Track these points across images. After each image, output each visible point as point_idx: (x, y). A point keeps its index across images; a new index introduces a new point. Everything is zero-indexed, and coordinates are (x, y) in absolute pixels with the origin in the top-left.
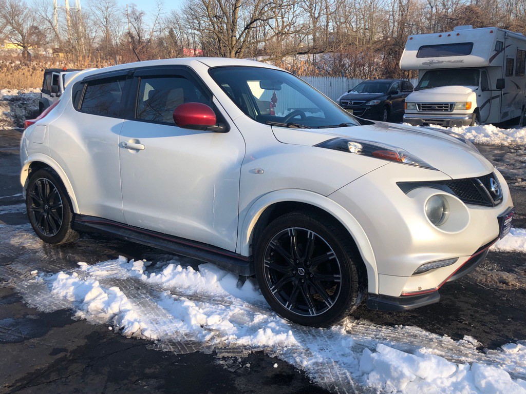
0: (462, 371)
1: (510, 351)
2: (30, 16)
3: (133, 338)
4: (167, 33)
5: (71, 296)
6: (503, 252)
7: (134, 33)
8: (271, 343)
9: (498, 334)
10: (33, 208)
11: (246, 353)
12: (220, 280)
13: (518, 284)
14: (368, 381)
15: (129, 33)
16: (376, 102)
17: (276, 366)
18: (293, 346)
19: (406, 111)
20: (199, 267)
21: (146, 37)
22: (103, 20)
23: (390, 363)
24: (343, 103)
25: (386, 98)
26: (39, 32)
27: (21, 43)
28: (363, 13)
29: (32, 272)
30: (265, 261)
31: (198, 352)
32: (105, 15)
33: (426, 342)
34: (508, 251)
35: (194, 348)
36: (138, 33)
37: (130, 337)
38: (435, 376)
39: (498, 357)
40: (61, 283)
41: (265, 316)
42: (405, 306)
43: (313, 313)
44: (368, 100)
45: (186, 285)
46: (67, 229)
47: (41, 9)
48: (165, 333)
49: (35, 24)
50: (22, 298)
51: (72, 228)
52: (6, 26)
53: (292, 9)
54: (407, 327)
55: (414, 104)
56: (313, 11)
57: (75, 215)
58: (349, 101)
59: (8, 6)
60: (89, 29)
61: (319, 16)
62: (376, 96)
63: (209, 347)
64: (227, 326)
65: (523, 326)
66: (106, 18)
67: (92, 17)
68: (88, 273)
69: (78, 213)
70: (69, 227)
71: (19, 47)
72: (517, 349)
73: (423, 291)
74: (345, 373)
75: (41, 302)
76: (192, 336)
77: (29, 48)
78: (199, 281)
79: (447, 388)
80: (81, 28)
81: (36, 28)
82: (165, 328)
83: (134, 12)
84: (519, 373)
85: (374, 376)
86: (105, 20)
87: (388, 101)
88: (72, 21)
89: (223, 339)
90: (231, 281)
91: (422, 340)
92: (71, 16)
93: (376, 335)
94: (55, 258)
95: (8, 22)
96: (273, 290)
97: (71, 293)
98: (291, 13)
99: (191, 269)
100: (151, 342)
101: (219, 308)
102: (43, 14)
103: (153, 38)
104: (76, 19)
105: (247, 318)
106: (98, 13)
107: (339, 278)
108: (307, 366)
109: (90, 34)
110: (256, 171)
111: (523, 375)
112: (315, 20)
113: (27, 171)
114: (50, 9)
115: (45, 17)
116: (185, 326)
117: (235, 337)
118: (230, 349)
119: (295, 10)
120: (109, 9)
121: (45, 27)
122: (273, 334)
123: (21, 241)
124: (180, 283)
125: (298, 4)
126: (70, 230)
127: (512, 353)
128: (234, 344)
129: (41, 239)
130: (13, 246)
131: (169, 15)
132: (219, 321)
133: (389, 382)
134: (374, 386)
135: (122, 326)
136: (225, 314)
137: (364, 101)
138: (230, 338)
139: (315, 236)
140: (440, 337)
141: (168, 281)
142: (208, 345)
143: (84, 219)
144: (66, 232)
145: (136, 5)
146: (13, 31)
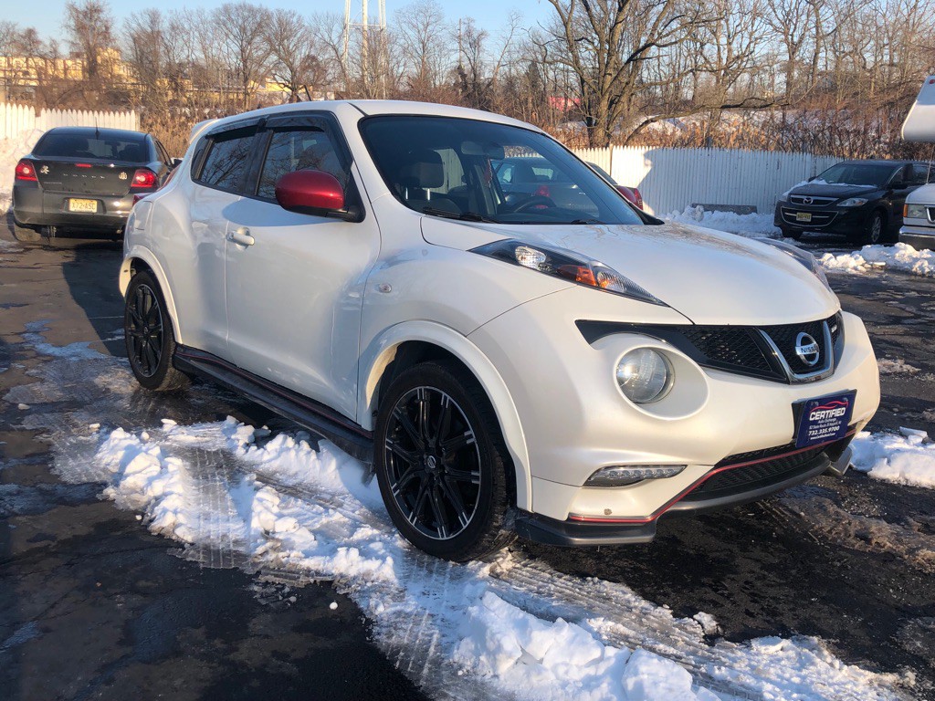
0: (609, 658)
1: (762, 649)
2: (307, 39)
3: (160, 536)
4: (523, 69)
5: (116, 465)
6: (913, 488)
7: (467, 67)
8: (352, 572)
9: (769, 618)
10: (132, 331)
11: (303, 580)
12: (339, 467)
13: (888, 544)
14: (456, 651)
15: (459, 68)
16: (857, 201)
17: (334, 606)
18: (384, 582)
19: (905, 221)
20: (319, 443)
21: (486, 75)
22: (418, 46)
23: (489, 624)
24: (794, 200)
25: (880, 195)
26: (318, 65)
27: (289, 82)
28: (890, 34)
29: (91, 426)
30: (387, 440)
31: (236, 569)
32: (423, 36)
33: (617, 611)
34: (924, 485)
35: (233, 563)
36: (473, 68)
37: (156, 534)
38: (559, 660)
39: (730, 654)
40: (112, 444)
41: (376, 532)
42: (577, 539)
43: (443, 536)
44: (843, 197)
45: (292, 471)
46: (167, 367)
47: (323, 29)
48: (207, 535)
49: (313, 53)
50: (53, 459)
51: (174, 366)
52: (269, 54)
53: (750, 27)
54: (605, 582)
55: (922, 207)
56: (791, 31)
57: (177, 344)
58: (805, 198)
59: (275, 22)
60: (395, 61)
61: (800, 42)
62: (859, 190)
63: (255, 564)
64: (304, 538)
65: (831, 613)
66: (423, 43)
67: (402, 41)
68: (166, 437)
69: (181, 342)
70: (170, 364)
71: (286, 89)
72: (778, 647)
73: (616, 518)
74: (431, 635)
75: (71, 469)
76: (242, 545)
77: (300, 91)
78: (311, 466)
79: (572, 682)
80: (382, 60)
81: (314, 58)
82: (212, 527)
83: (469, 33)
84: (742, 686)
85: (467, 644)
86: (421, 45)
87: (885, 201)
88: (370, 47)
89: (281, 554)
90: (355, 471)
91: (615, 606)
92: (368, 40)
93: (540, 587)
94: (139, 408)
95: (273, 49)
96: (395, 489)
97: (118, 461)
98: (746, 35)
99: (305, 446)
100: (180, 545)
101: (314, 510)
102: (326, 37)
103: (498, 77)
104: (375, 44)
105: (345, 531)
106: (412, 34)
107: (477, 478)
108: (381, 614)
109: (395, 69)
110: (382, 287)
111: (746, 688)
112: (793, 48)
113: (129, 273)
114: (337, 28)
115: (327, 40)
116: (244, 529)
117: (301, 554)
118: (285, 571)
119: (754, 28)
120: (430, 28)
121: (327, 56)
122: (360, 558)
123: (110, 380)
124: (285, 467)
125: (762, 18)
126: (171, 370)
127: (763, 651)
128: (294, 565)
129: (138, 380)
130: (96, 386)
131: (526, 38)
132: (295, 527)
133: (483, 658)
134: (461, 662)
135: (153, 516)
136: (316, 519)
137: (835, 199)
138: (292, 555)
139: (451, 404)
140: (652, 608)
141: (269, 461)
142: (257, 560)
143: (188, 353)
144: (165, 371)
145: (473, 21)
146: (280, 63)
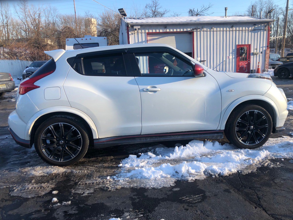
30: (236, 128)
35: (254, 167)
43: (257, 142)
57: (93, 140)
69: (97, 138)
96: (240, 139)
110: (230, 91)
139: (258, 112)
141: (181, 154)
143: (102, 140)
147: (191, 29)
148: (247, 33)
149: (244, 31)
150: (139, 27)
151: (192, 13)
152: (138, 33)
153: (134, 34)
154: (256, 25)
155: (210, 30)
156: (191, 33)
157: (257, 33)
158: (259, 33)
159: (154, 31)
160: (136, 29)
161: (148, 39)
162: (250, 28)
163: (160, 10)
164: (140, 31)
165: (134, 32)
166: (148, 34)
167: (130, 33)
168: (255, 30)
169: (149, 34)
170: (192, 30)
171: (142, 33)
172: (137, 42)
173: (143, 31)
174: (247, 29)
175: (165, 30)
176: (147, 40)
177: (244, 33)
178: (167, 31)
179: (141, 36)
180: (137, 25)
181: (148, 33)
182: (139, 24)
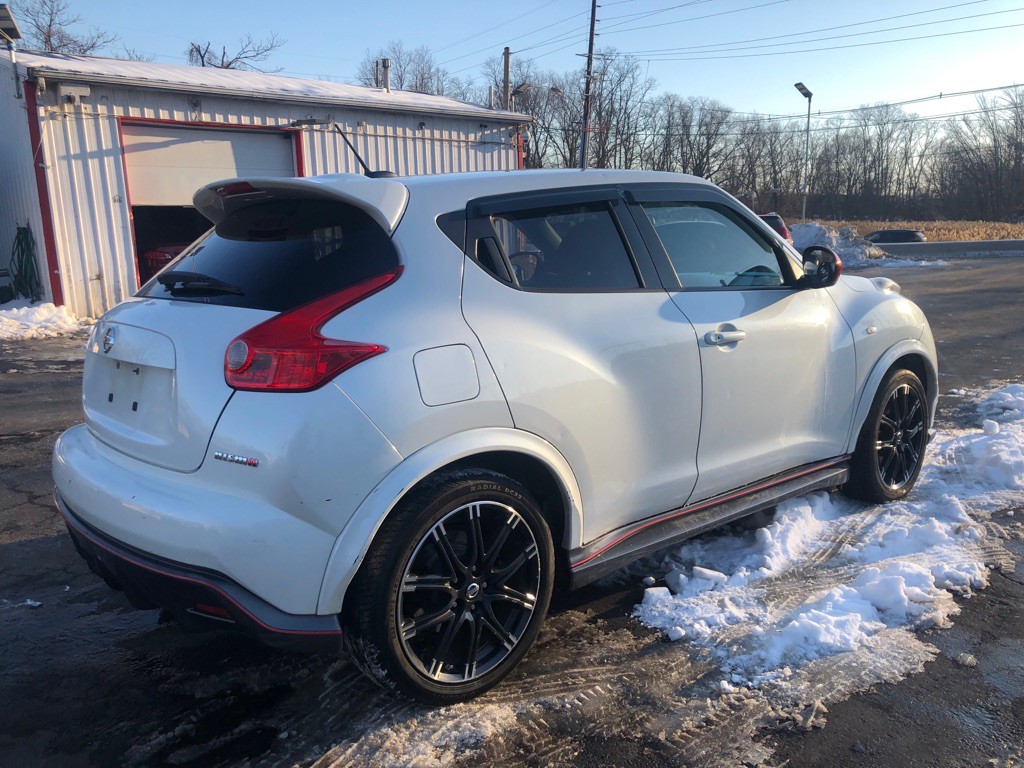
57: (568, 555)
110: (869, 330)
143: (593, 551)
147: (291, 121)
148: (463, 151)
149: (456, 144)
150: (86, 91)
151: (202, 57)
152: (78, 113)
153: (60, 118)
154: (486, 127)
155: (355, 129)
156: (291, 136)
157: (489, 154)
158: (496, 153)
159: (149, 114)
160: (70, 99)
161: (125, 144)
162: (472, 137)
163: (76, 32)
164: (86, 108)
165: (62, 108)
166: (123, 124)
167: (42, 111)
168: (484, 143)
169: (127, 123)
170: (293, 125)
171: (96, 117)
172: (78, 151)
173: (101, 109)
174: (463, 137)
175: (194, 115)
176: (122, 148)
177: (456, 149)
178: (204, 119)
179: (93, 129)
180: (76, 80)
181: (122, 118)
182: (87, 79)
